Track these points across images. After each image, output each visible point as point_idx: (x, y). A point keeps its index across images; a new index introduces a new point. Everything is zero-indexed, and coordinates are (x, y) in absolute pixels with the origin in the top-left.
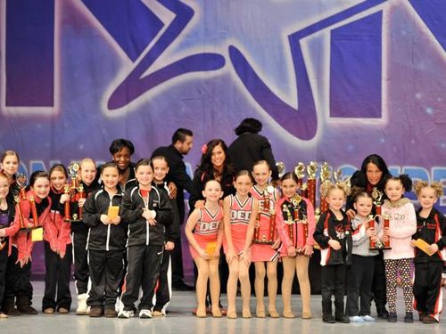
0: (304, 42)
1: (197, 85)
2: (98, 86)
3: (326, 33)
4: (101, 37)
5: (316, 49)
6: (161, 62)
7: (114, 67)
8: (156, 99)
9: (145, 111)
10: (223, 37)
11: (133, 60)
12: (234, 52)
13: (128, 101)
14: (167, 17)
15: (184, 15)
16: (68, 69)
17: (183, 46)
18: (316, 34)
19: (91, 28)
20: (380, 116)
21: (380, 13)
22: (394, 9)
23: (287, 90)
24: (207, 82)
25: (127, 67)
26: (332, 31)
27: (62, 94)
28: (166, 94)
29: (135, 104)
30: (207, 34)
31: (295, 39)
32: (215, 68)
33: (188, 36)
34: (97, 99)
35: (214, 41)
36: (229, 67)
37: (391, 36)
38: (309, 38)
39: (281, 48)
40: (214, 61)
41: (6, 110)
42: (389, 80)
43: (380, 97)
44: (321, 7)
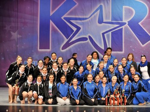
0: (105, 35)
1: (82, 44)
2: (60, 44)
3: (110, 33)
4: (60, 34)
5: (108, 36)
6: (74, 39)
7: (63, 40)
8: (72, 47)
9: (70, 50)
10: (87, 34)
11: (67, 39)
12: (90, 37)
13: (66, 48)
14: (75, 29)
15: (78, 29)
16: (53, 41)
17: (78, 36)
18: (108, 33)
19: (58, 32)
20: (122, 51)
21: (122, 28)
22: (125, 27)
24: (84, 44)
25: (66, 40)
26: (112, 32)
27: (52, 47)
28: (75, 46)
29: (68, 49)
30: (84, 33)
31: (103, 34)
32: (85, 41)
33: (79, 34)
34: (59, 48)
35: (85, 35)
36: (89, 40)
37: (125, 33)
38: (106, 34)
39: (100, 36)
40: (85, 39)
41: (39, 50)
42: (124, 43)
43: (122, 47)
44: (109, 27)
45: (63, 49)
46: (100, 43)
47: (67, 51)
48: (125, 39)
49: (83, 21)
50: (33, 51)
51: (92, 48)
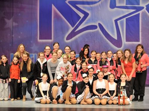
0: (118, 22)
1: (90, 33)
2: (64, 34)
3: (125, 19)
4: (64, 21)
5: (122, 23)
6: (80, 27)
7: (68, 29)
8: (79, 37)
9: (76, 40)
10: (97, 21)
11: (73, 27)
12: (100, 25)
13: (71, 38)
14: (82, 15)
15: (86, 15)
16: (56, 30)
17: (86, 23)
18: (122, 20)
19: (62, 19)
20: (139, 41)
21: (139, 14)
22: (143, 13)
23: (114, 35)
24: (93, 33)
25: (71, 29)
26: (126, 19)
27: (54, 36)
28: (82, 36)
29: (73, 39)
30: (92, 20)
31: (116, 21)
32: (95, 29)
33: (88, 21)
34: (63, 38)
35: (94, 22)
36: (98, 29)
37: (142, 20)
38: (120, 20)
39: (112, 23)
40: (94, 27)
41: (39, 41)
42: (141, 32)
43: (139, 36)
44: (123, 12)
45: (68, 39)
46: (113, 32)
47: (72, 42)
48: (142, 27)
49: (91, 6)
50: (32, 42)
51: (102, 38)
